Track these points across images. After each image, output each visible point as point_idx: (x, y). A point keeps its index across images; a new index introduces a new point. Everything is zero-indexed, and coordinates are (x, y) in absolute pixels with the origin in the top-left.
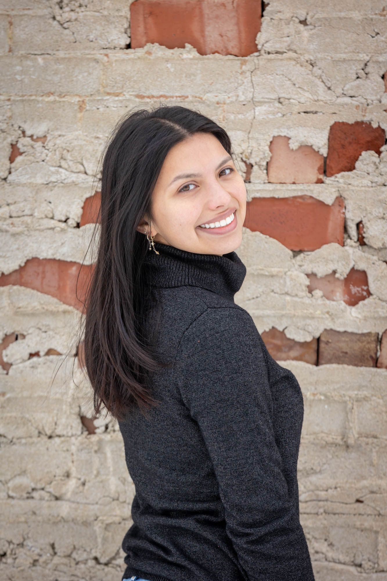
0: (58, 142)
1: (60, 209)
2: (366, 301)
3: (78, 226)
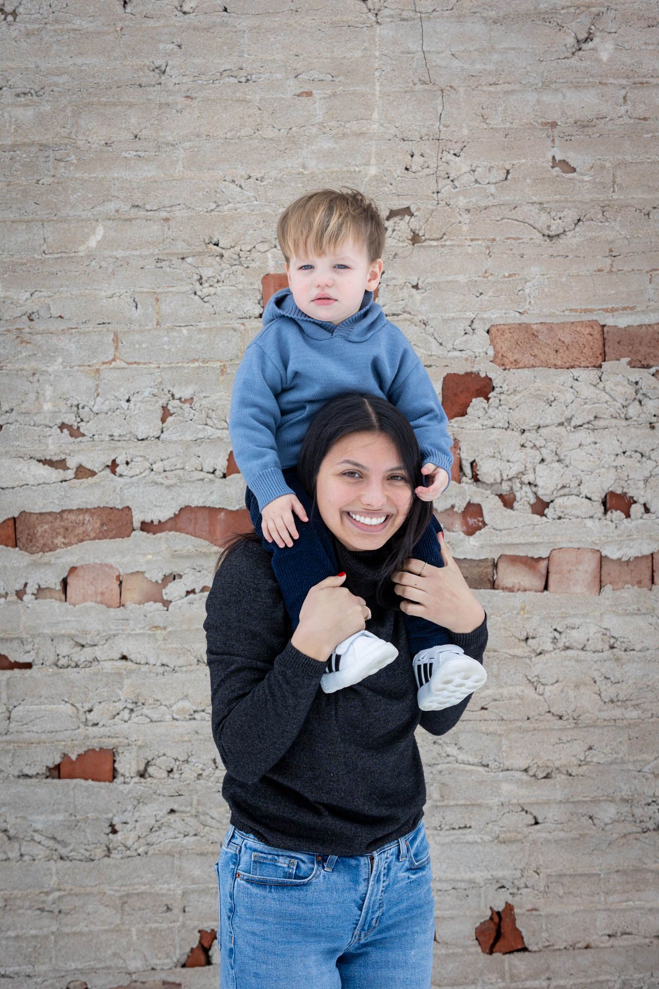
0: (204, 402)
1: (207, 462)
2: (483, 530)
3: (224, 476)
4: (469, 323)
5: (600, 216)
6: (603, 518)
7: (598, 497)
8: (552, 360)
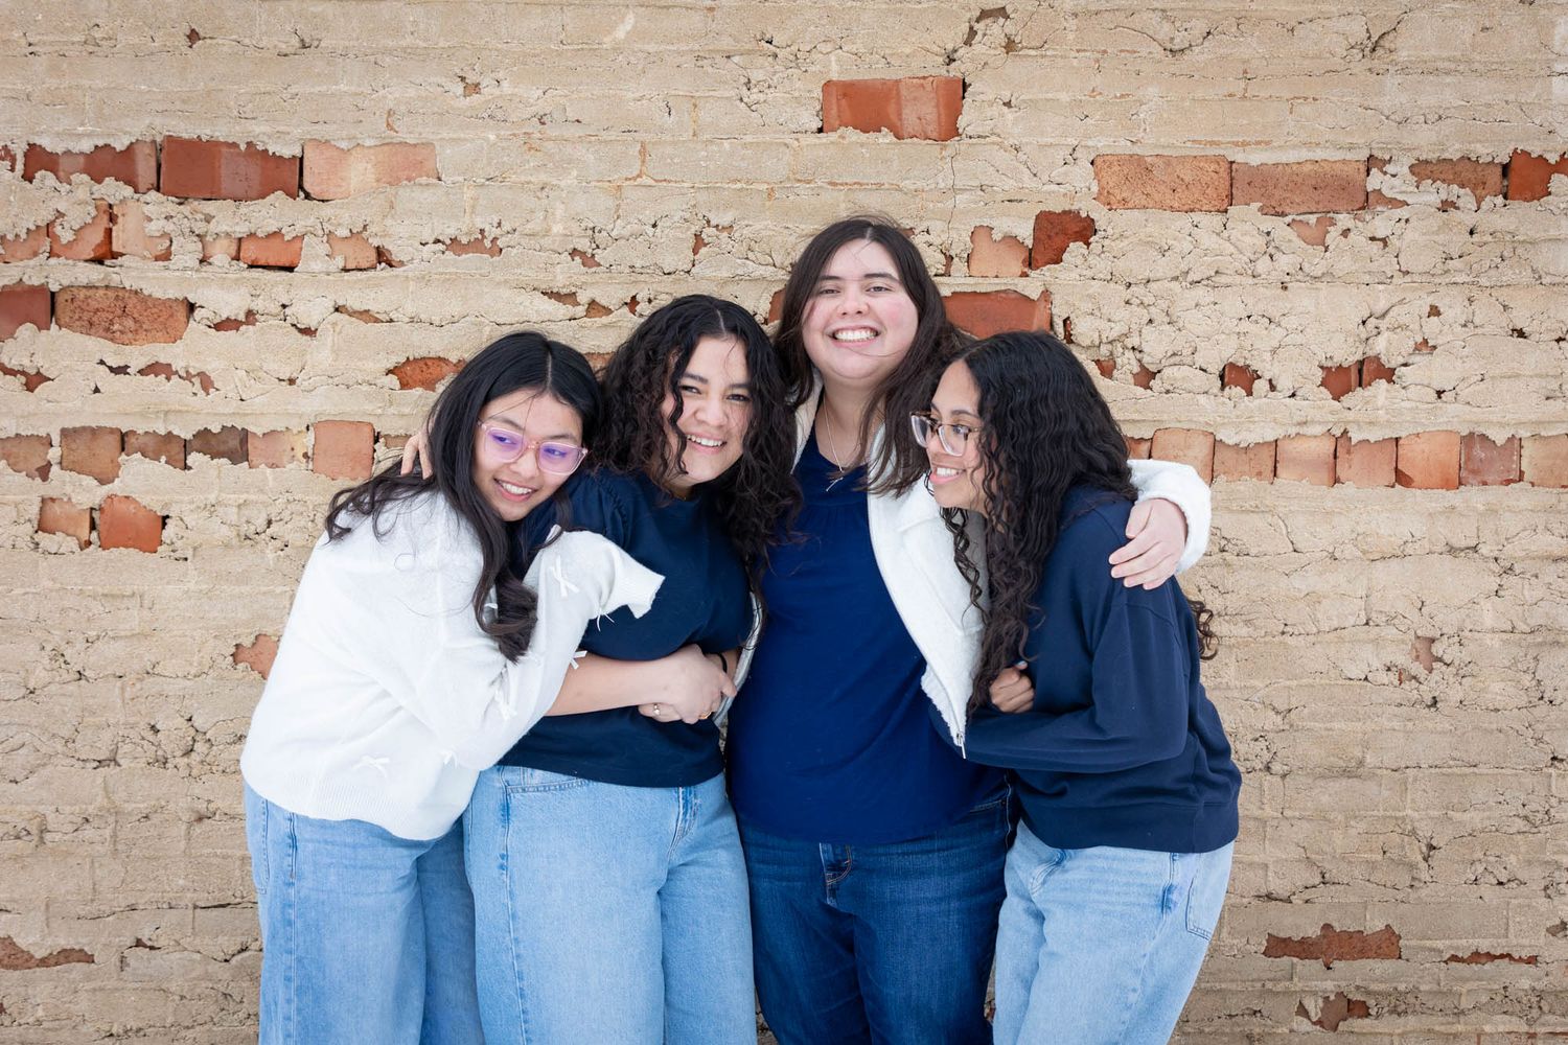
0: (745, 232)
4: (1071, 151)
5: (1234, 29)
6: (1220, 394)
7: (1215, 368)
8: (1168, 201)
